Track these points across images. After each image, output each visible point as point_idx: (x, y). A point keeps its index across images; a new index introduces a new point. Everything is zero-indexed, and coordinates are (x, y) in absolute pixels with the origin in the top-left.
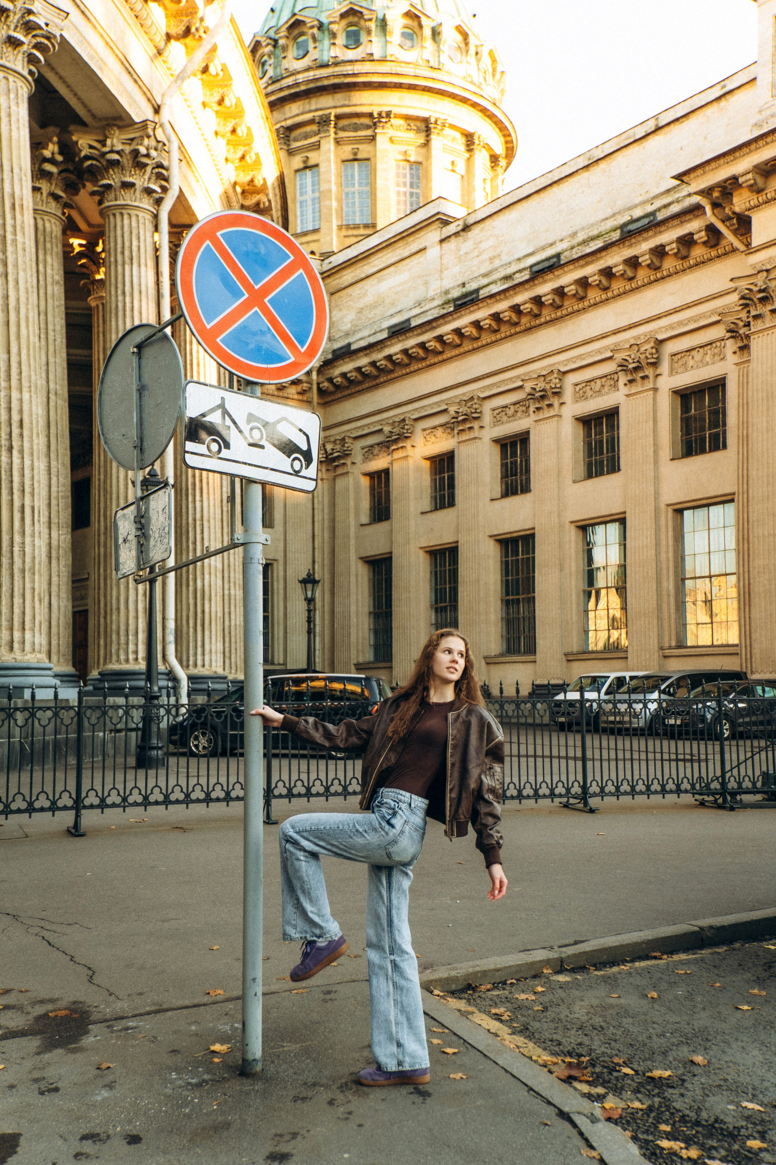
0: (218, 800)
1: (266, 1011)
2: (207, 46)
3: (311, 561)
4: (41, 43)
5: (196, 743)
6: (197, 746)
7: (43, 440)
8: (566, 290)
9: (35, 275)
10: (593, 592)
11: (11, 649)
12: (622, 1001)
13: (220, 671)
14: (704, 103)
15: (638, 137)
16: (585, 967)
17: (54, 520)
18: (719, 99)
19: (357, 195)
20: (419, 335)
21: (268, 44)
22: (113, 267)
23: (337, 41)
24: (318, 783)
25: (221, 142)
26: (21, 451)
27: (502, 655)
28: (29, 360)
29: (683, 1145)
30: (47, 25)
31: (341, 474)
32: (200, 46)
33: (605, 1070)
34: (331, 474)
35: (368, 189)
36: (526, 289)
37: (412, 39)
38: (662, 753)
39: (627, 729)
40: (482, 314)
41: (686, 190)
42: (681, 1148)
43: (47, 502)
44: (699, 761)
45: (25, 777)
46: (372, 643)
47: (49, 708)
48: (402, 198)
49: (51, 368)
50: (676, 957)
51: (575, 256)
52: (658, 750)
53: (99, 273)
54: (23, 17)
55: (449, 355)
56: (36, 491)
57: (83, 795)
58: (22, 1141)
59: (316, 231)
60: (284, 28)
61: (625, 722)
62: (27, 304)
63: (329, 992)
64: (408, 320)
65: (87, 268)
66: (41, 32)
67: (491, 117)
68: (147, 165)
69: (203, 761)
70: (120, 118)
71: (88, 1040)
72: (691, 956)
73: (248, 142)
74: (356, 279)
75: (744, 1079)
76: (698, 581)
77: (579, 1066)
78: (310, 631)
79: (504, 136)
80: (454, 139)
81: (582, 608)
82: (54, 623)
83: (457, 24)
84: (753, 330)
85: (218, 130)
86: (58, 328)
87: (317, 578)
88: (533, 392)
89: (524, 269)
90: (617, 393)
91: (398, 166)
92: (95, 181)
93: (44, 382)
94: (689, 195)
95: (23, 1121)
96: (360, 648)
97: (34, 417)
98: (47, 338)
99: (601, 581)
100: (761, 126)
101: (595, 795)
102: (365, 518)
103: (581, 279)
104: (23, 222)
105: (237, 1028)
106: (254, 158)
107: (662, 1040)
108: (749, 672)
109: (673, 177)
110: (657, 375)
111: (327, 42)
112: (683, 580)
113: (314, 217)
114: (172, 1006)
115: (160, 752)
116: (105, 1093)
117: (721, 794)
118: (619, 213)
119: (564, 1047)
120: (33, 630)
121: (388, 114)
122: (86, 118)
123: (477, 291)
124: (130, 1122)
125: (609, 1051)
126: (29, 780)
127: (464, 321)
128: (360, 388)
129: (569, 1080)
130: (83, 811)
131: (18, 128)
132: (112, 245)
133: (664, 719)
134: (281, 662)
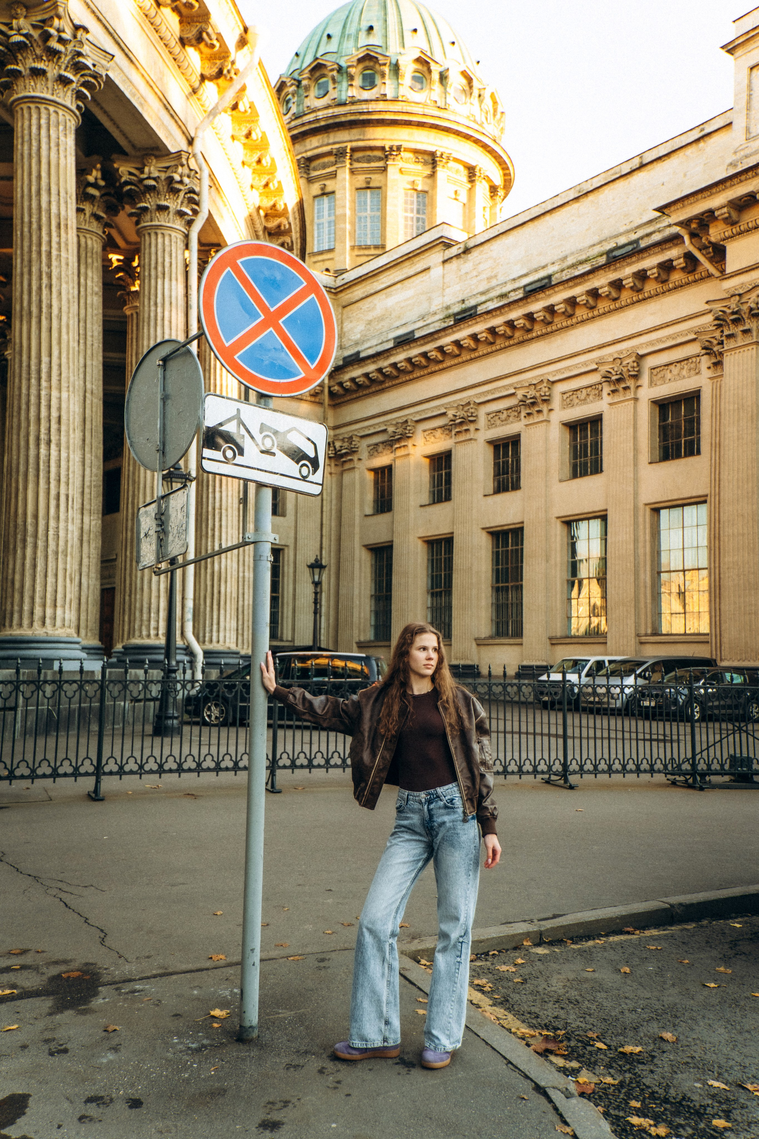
0: (227, 769)
1: (264, 976)
2: (237, 86)
3: (319, 547)
4: (88, 81)
5: (208, 713)
6: (209, 716)
7: (78, 434)
8: (556, 308)
9: (76, 286)
10: (576, 581)
11: (44, 623)
12: (596, 975)
13: (233, 647)
14: (684, 144)
15: (623, 173)
16: (562, 940)
17: (87, 506)
18: (697, 140)
19: (369, 220)
20: (422, 345)
21: (292, 85)
22: (147, 281)
23: (354, 83)
24: (319, 755)
25: (248, 171)
26: (59, 445)
27: (491, 637)
28: (68, 363)
29: (652, 1122)
30: (94, 65)
31: (349, 469)
32: (231, 86)
33: (580, 1044)
34: (339, 469)
35: (379, 214)
36: (519, 307)
37: (422, 83)
38: (637, 732)
39: (605, 709)
40: (479, 327)
41: (667, 221)
42: (650, 1125)
43: (80, 490)
44: (672, 741)
45: (51, 742)
46: (373, 623)
47: (75, 682)
48: (410, 223)
49: (89, 370)
50: (647, 933)
51: (564, 278)
52: (633, 729)
53: (134, 285)
54: (73, 58)
55: (449, 364)
56: (71, 481)
57: (104, 762)
58: (31, 1102)
59: (331, 250)
60: (307, 71)
61: (604, 703)
62: (69, 312)
63: (323, 960)
64: (412, 332)
65: (123, 281)
66: (89, 72)
67: (491, 152)
68: (180, 190)
69: (215, 730)
70: (157, 148)
71: (98, 1002)
72: (661, 932)
73: (272, 171)
74: (366, 294)
75: (710, 1057)
76: (673, 574)
77: (555, 1039)
78: (316, 612)
79: (503, 169)
80: (457, 171)
81: (565, 597)
82: (83, 600)
83: (462, 69)
84: (726, 348)
85: (245, 160)
86: (96, 334)
87: (324, 563)
88: (524, 399)
89: (519, 288)
90: (600, 402)
91: (406, 195)
92: (133, 204)
93: (82, 383)
94: (670, 226)
95: (33, 1081)
96: (362, 627)
97: (71, 413)
98: (85, 343)
99: (583, 572)
100: (736, 166)
101: (574, 772)
102: (369, 510)
103: (570, 298)
104: (67, 240)
105: (236, 994)
106: (276, 185)
107: (634, 1016)
108: (719, 659)
109: (655, 210)
110: (638, 387)
111: (345, 84)
112: (659, 573)
113: (329, 238)
114: (177, 970)
115: (175, 721)
116: (111, 1056)
117: (691, 775)
118: (605, 240)
119: (542, 1020)
120: (64, 606)
121: (399, 148)
122: (127, 148)
123: (475, 307)
124: (132, 1085)
125: (583, 1025)
126: (54, 746)
127: (463, 334)
128: (367, 392)
129: (545, 1053)
130: (102, 777)
131: (66, 157)
132: (147, 260)
133: (639, 701)
134: (290, 639)
